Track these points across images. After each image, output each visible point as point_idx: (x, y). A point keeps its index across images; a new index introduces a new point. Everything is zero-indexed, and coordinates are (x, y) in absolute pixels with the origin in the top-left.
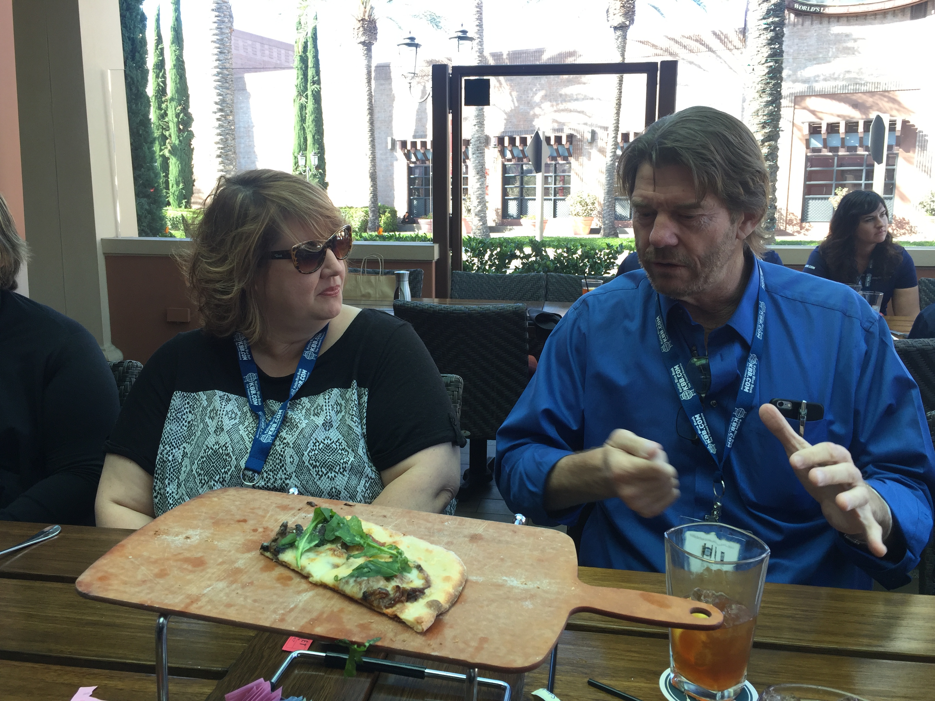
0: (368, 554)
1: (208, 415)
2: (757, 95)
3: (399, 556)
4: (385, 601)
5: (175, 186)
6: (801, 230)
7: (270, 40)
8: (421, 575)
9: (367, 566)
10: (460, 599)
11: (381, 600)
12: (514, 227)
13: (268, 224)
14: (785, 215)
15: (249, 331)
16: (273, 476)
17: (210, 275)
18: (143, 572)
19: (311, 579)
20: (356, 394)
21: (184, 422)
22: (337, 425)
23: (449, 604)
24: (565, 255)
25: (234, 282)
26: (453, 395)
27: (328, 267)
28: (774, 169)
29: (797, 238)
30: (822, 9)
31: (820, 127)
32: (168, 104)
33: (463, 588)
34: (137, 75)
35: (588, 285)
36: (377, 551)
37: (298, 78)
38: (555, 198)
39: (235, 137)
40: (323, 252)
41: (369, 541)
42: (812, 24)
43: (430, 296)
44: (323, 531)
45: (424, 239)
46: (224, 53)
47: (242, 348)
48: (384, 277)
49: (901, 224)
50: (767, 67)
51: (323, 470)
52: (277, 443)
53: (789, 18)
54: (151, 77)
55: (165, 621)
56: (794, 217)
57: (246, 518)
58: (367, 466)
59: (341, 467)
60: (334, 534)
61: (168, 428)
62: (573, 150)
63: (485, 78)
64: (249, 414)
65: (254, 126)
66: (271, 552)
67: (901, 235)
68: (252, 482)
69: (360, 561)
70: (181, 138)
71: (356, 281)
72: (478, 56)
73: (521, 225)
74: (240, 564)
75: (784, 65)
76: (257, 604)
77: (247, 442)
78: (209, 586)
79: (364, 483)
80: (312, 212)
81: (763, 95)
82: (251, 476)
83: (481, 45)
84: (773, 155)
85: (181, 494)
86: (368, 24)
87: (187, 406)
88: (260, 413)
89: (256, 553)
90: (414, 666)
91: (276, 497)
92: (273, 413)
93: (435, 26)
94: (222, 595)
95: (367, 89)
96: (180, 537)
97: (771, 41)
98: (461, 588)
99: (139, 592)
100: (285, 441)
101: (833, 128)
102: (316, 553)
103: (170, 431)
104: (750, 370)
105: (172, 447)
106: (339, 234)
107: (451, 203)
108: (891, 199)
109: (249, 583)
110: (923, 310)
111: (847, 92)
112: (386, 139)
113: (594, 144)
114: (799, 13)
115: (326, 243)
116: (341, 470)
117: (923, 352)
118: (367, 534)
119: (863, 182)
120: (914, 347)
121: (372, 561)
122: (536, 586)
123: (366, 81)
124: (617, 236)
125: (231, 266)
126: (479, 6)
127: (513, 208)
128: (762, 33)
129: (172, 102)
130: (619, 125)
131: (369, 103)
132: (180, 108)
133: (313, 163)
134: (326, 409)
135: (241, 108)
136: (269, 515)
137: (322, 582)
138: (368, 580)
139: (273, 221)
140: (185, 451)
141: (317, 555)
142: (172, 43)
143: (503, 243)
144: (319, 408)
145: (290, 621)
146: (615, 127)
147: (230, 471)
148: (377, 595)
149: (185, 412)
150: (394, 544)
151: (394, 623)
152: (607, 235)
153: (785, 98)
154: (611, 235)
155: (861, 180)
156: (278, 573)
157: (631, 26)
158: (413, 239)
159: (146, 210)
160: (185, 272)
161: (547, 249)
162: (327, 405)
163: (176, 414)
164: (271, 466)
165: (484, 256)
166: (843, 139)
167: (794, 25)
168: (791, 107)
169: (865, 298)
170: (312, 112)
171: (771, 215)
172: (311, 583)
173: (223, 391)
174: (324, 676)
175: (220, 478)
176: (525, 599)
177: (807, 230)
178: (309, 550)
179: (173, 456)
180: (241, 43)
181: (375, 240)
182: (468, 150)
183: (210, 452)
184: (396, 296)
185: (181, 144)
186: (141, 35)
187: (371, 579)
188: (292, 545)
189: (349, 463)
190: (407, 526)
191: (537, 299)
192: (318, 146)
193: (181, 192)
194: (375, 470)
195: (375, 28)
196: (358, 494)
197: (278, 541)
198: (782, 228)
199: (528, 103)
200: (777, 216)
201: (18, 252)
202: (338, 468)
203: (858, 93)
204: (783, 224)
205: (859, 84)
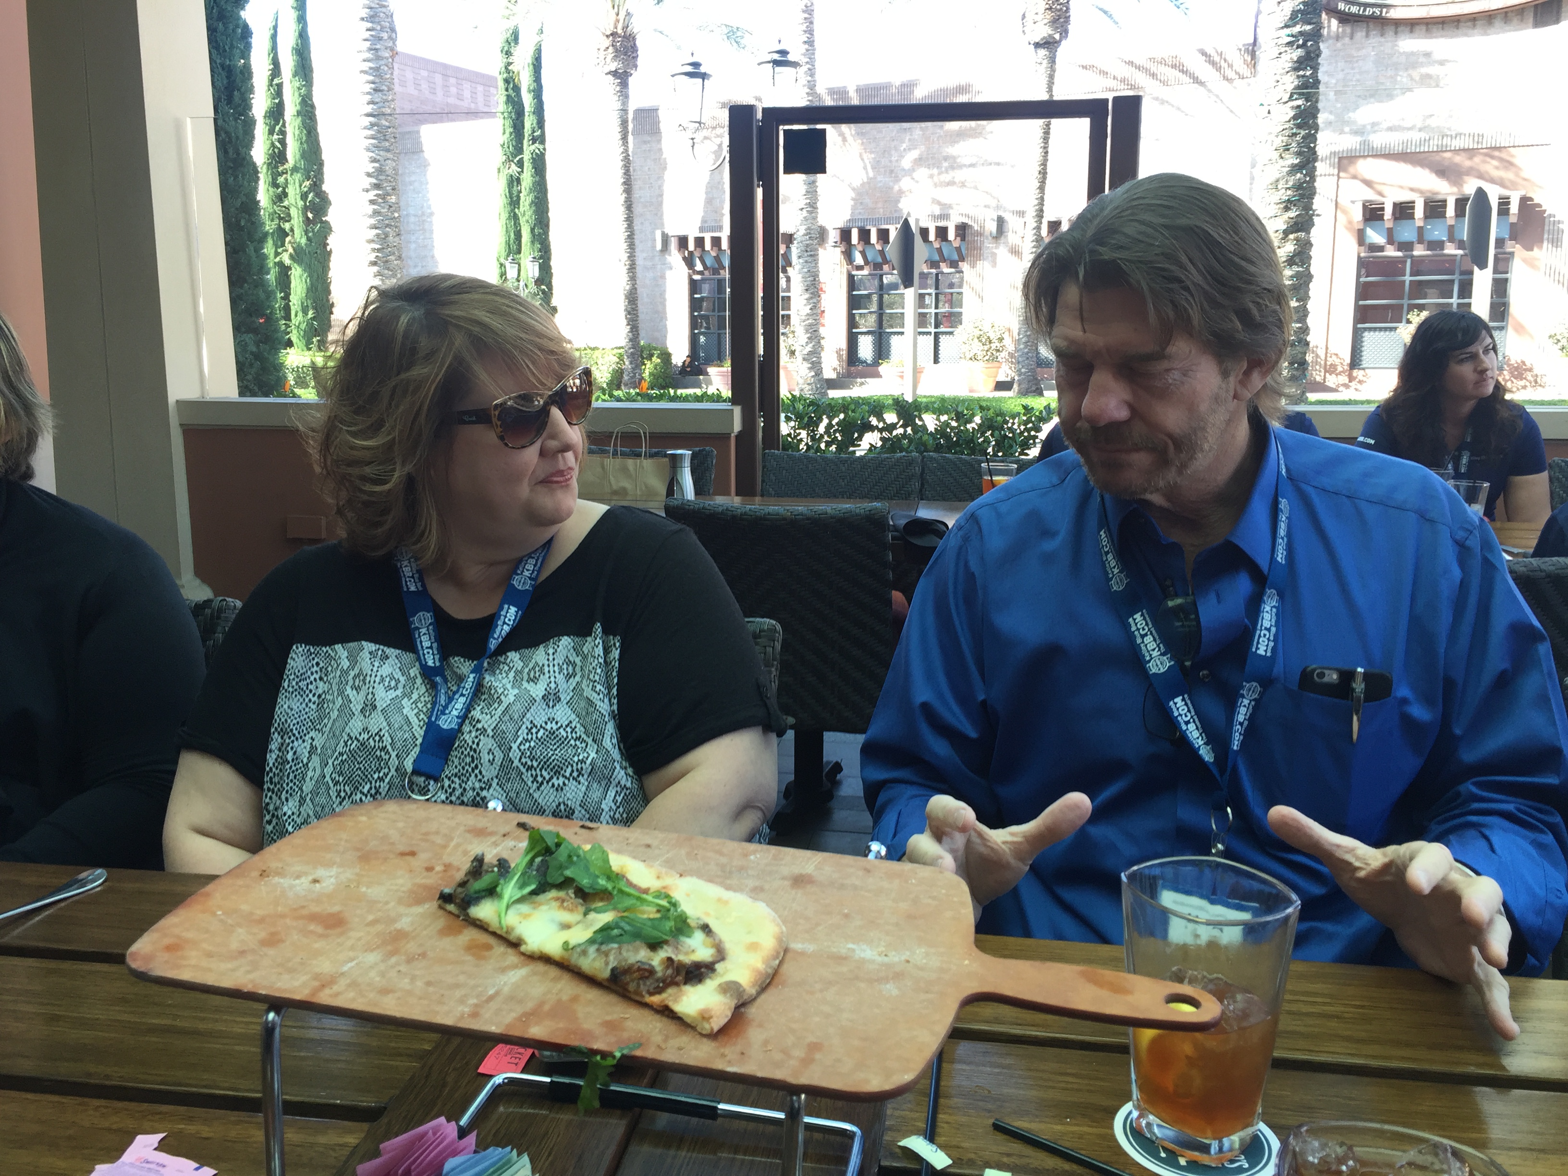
0: (620, 906)
1: (351, 683)
2: (1276, 155)
3: (672, 909)
4: (648, 983)
5: (300, 314)
6: (1350, 381)
7: (458, 70)
8: (709, 940)
9: (617, 926)
10: (776, 981)
11: (641, 982)
12: (867, 380)
13: (450, 366)
14: (1323, 357)
15: (419, 545)
16: (460, 784)
17: (355, 453)
18: (241, 937)
19: (523, 948)
20: (600, 646)
21: (311, 696)
22: (568, 698)
23: (757, 988)
24: (954, 424)
25: (395, 464)
26: (765, 654)
27: (553, 436)
28: (1304, 279)
29: (1344, 395)
30: (1384, 10)
31: (1383, 209)
32: (289, 178)
33: (781, 963)
34: (236, 128)
35: (991, 473)
36: (634, 901)
37: (504, 133)
38: (936, 330)
39: (400, 230)
40: (544, 412)
41: (622, 885)
42: (1367, 36)
43: (727, 493)
44: (543, 869)
45: (718, 398)
46: (380, 91)
47: (407, 571)
48: (650, 461)
49: (1519, 371)
50: (1292, 108)
51: (545, 773)
52: (466, 728)
53: (1329, 26)
54: (260, 131)
55: (277, 1018)
56: (1339, 360)
57: (415, 849)
58: (618, 767)
59: (575, 768)
60: (562, 874)
61: (286, 706)
62: (967, 249)
63: (819, 127)
64: (419, 681)
65: (432, 214)
66: (455, 904)
67: (1518, 389)
68: (425, 794)
69: (606, 918)
70: (310, 234)
71: (603, 467)
72: (807, 93)
73: (881, 377)
74: (404, 923)
75: (1320, 105)
76: (431, 989)
77: (416, 727)
78: (352, 960)
79: (613, 795)
80: (525, 343)
81: (1286, 155)
82: (423, 785)
83: (812, 75)
84: (1302, 256)
85: (306, 816)
86: (622, 41)
87: (315, 668)
88: (438, 679)
89: (431, 906)
90: (700, 1099)
91: (468, 816)
92: (461, 679)
93: (735, 44)
94: (372, 974)
95: (622, 150)
96: (303, 880)
97: (1299, 65)
98: (777, 962)
99: (233, 970)
100: (479, 726)
101: (1403, 211)
102: (533, 905)
103: (289, 711)
104: (1267, 616)
105: (292, 738)
106: (571, 381)
107: (761, 340)
108: (1501, 328)
109: (419, 955)
110: (1556, 511)
111: (1426, 150)
112: (653, 233)
113: (1002, 240)
114: (1345, 18)
115: (550, 396)
116: (575, 774)
117: (1556, 579)
118: (618, 874)
119: (1454, 301)
120: (1541, 571)
121: (627, 917)
122: (903, 958)
123: (619, 136)
124: (1041, 394)
125: (390, 437)
126: (809, 10)
127: (866, 348)
128: (1283, 50)
129: (295, 174)
130: (1044, 208)
131: (625, 174)
132: (307, 183)
133: (531, 275)
134: (549, 672)
135: (411, 183)
136: (452, 844)
137: (541, 952)
138: (620, 948)
139: (459, 360)
140: (314, 744)
141: (534, 908)
142: (294, 76)
143: (849, 405)
144: (537, 669)
145: (487, 1016)
146: (1037, 211)
147: (389, 777)
148: (634, 972)
149: (312, 678)
150: (663, 891)
151: (665, 1019)
152: (1024, 393)
153: (1322, 161)
154: (1031, 392)
155: (1452, 298)
156: (467, 938)
157: (1063, 42)
158: (698, 399)
159: (252, 353)
160: (313, 449)
161: (924, 416)
162: (551, 665)
163: (297, 683)
164: (456, 767)
165: (817, 427)
166: (1420, 229)
167: (1338, 38)
168: (1333, 175)
169: (1458, 491)
170: (530, 189)
171: (1300, 356)
172: (523, 954)
173: (376, 642)
174: (546, 1117)
175: (371, 788)
176: (886, 980)
177: (1360, 382)
178: (521, 900)
179: (295, 753)
180: (409, 75)
181: (634, 401)
182: (790, 252)
183: (353, 746)
184: (670, 492)
185: (311, 245)
186: (242, 61)
187: (625, 947)
188: (492, 892)
189: (588, 762)
190: (687, 862)
191: (907, 496)
192: (539, 246)
193: (310, 325)
194: (631, 774)
195: (634, 49)
196: (604, 814)
197: (468, 885)
198: (1318, 379)
199: (892, 171)
200: (1309, 358)
201: (35, 418)
202: (569, 770)
203: (1446, 151)
204: (1320, 371)
205: (1447, 136)
